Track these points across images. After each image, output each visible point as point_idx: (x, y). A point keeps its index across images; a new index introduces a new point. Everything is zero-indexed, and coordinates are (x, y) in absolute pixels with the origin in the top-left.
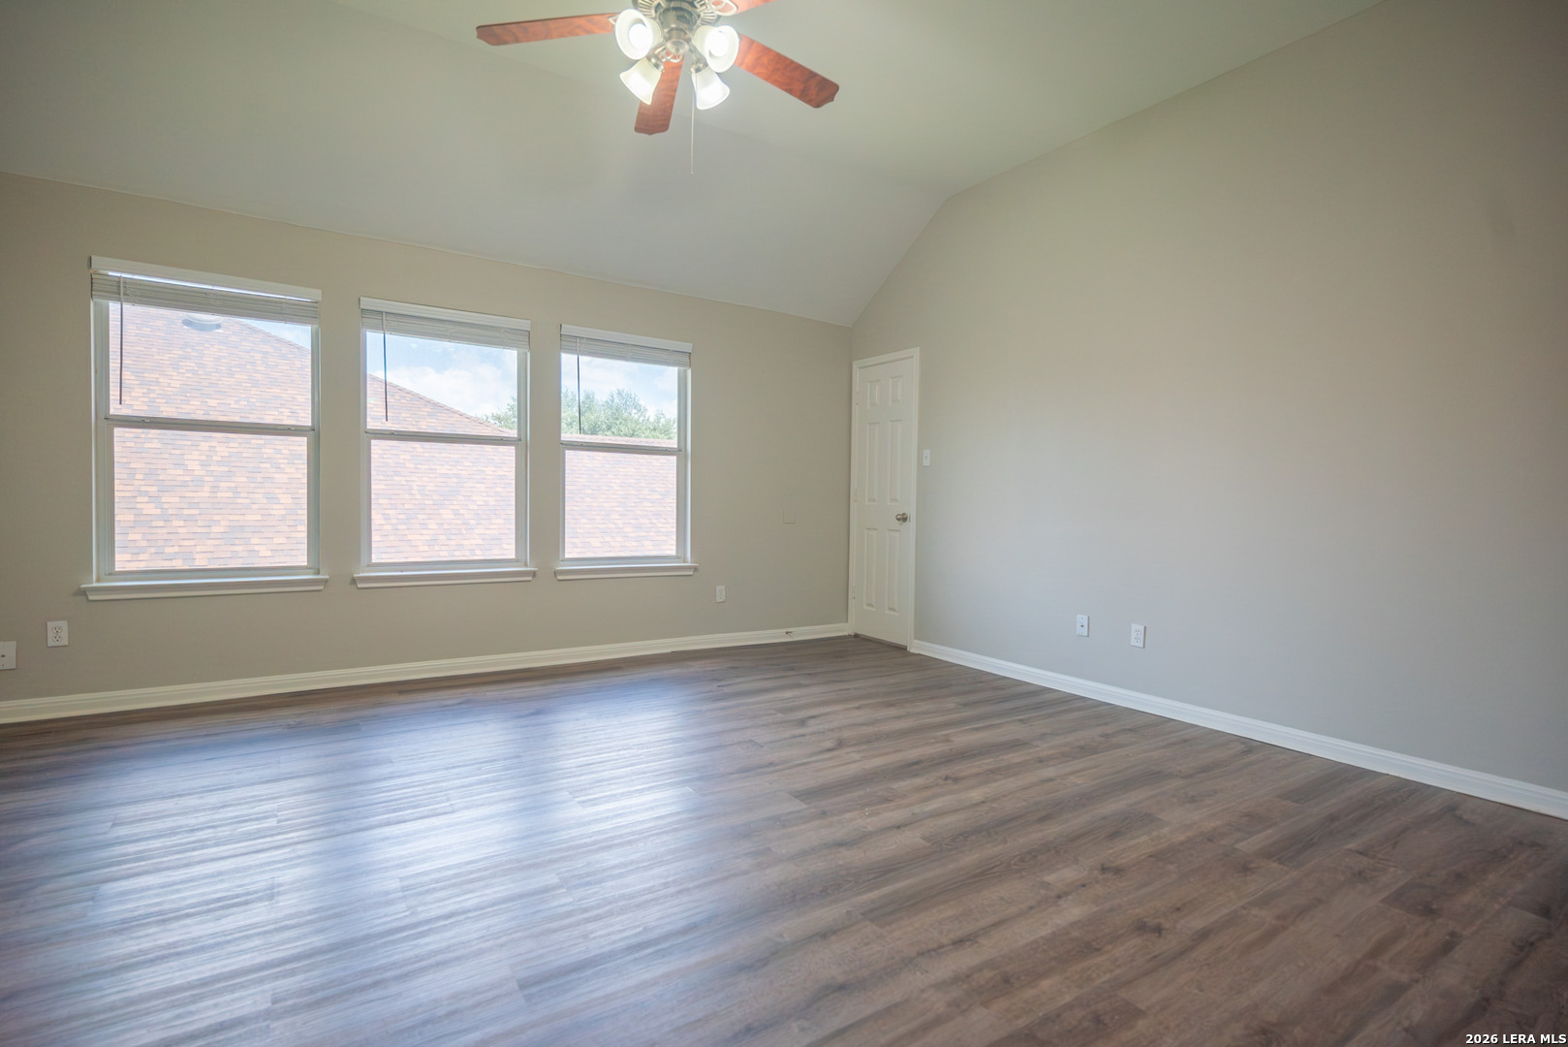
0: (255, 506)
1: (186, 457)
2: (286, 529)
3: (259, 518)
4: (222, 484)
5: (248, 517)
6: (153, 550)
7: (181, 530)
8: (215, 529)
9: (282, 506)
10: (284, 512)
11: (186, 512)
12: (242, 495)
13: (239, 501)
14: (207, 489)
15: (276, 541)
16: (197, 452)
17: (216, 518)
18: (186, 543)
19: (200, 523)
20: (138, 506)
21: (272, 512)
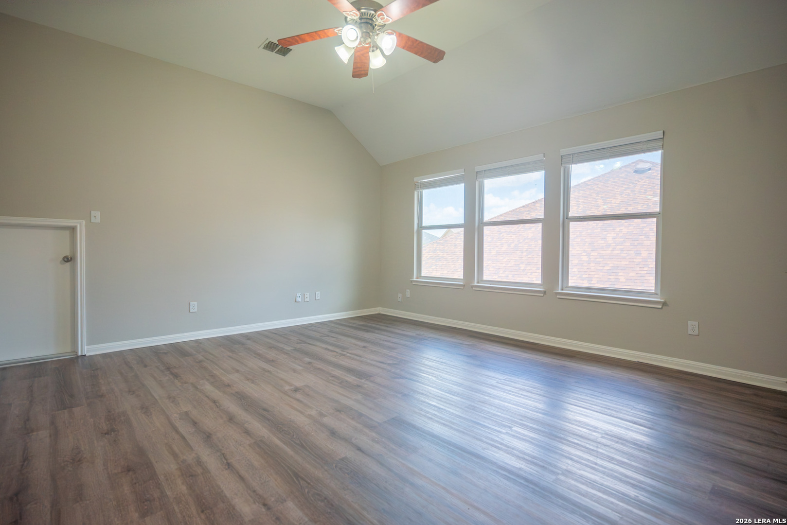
0: (628, 257)
1: (608, 235)
2: (638, 269)
3: (627, 263)
4: (618, 247)
5: (622, 263)
6: (579, 276)
7: (592, 268)
8: (605, 268)
9: (641, 257)
10: (640, 260)
11: (597, 260)
12: (625, 252)
13: (622, 255)
14: (610, 249)
15: (630, 275)
16: (613, 233)
17: (608, 262)
18: (591, 273)
19: (601, 265)
20: (582, 257)
21: (635, 260)
